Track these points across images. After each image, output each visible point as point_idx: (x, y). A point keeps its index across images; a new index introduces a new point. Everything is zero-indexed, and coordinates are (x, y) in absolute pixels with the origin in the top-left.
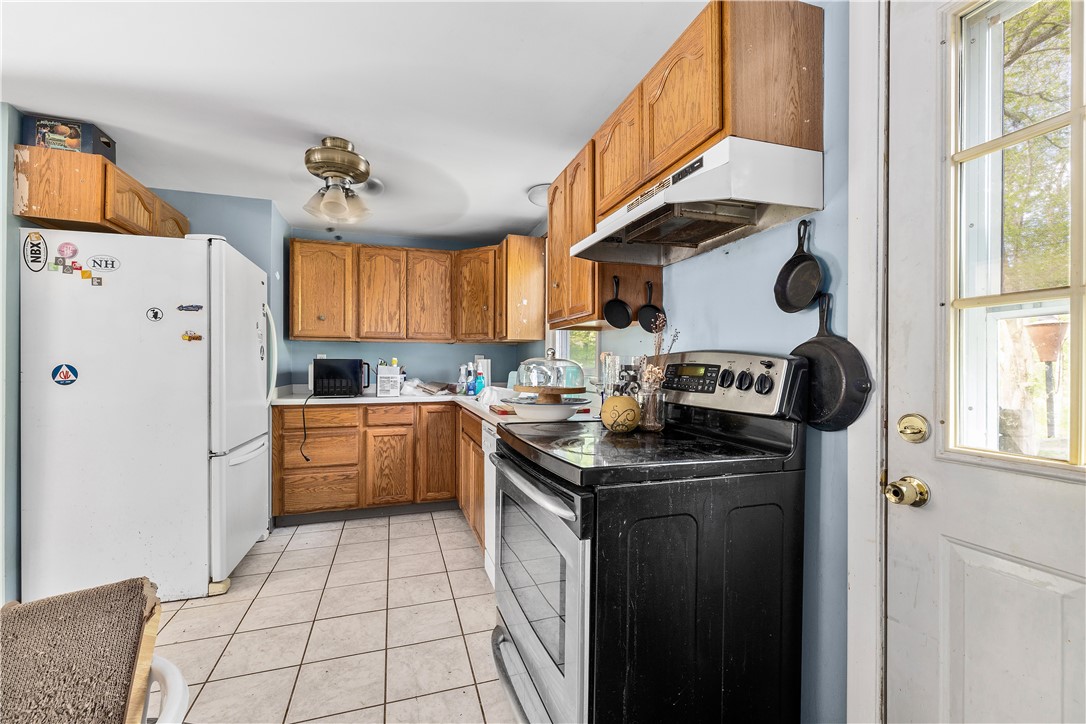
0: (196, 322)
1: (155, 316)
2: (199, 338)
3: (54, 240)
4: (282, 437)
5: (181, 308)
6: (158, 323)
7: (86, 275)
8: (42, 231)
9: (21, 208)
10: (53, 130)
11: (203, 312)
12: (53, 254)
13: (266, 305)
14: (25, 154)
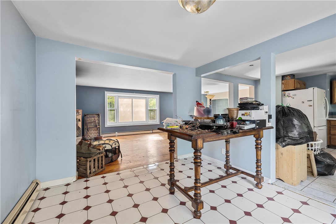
0: (311, 103)
1: (303, 103)
2: (312, 106)
3: (287, 93)
4: (330, 127)
5: (308, 101)
6: (303, 104)
7: (292, 97)
8: (285, 92)
9: (283, 89)
10: (287, 77)
11: (312, 101)
12: (287, 95)
13: (326, 97)
14: (283, 82)
